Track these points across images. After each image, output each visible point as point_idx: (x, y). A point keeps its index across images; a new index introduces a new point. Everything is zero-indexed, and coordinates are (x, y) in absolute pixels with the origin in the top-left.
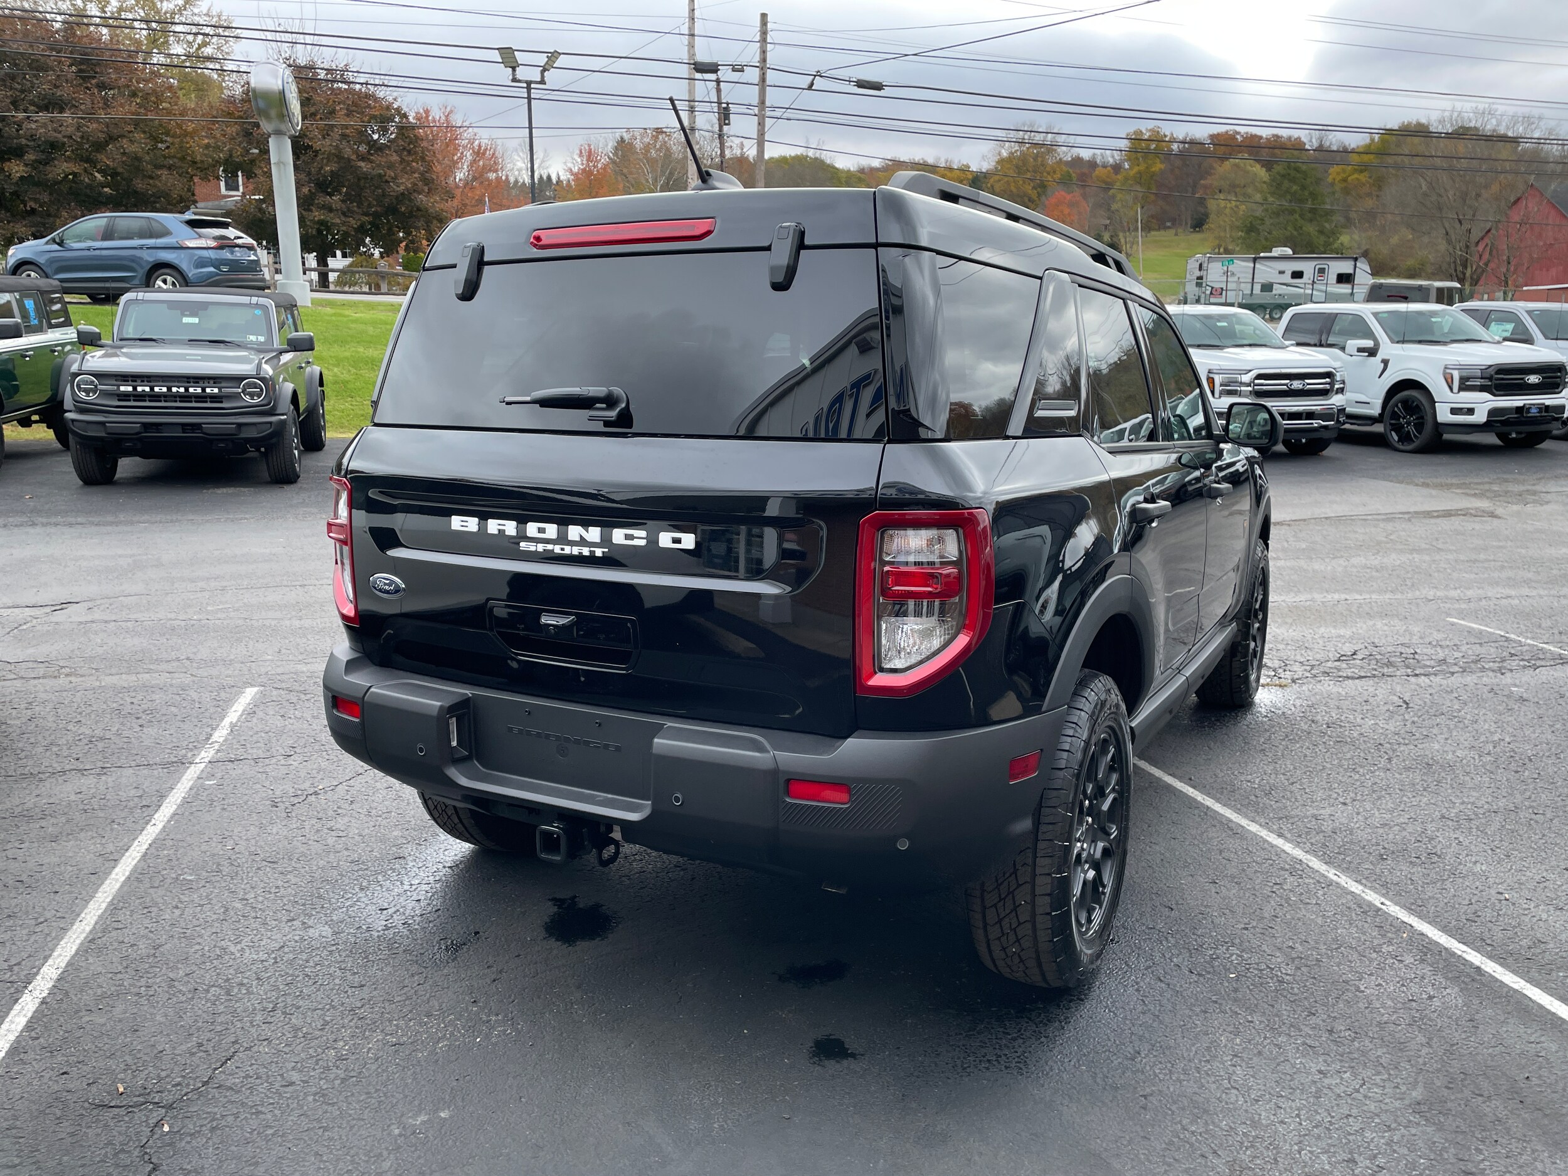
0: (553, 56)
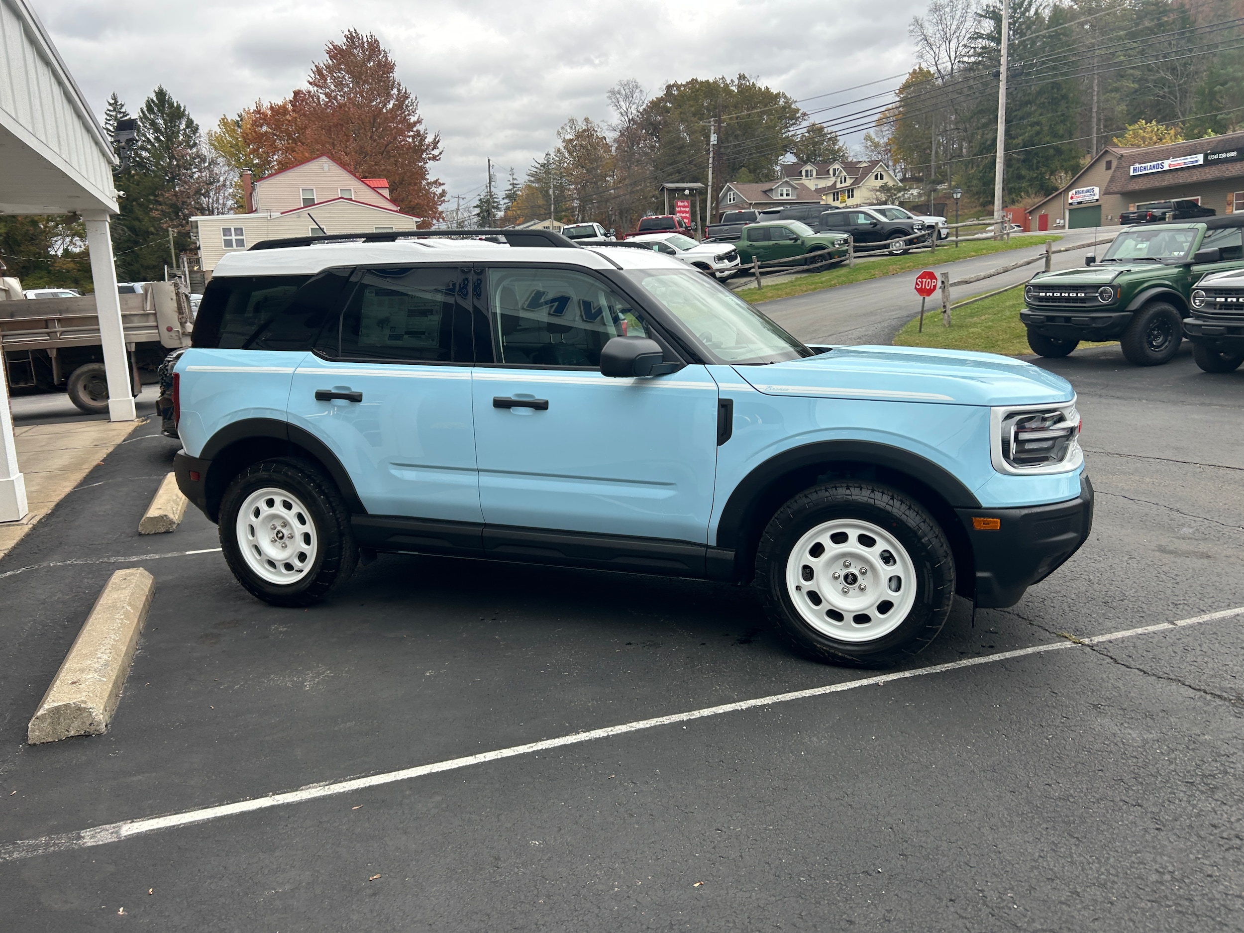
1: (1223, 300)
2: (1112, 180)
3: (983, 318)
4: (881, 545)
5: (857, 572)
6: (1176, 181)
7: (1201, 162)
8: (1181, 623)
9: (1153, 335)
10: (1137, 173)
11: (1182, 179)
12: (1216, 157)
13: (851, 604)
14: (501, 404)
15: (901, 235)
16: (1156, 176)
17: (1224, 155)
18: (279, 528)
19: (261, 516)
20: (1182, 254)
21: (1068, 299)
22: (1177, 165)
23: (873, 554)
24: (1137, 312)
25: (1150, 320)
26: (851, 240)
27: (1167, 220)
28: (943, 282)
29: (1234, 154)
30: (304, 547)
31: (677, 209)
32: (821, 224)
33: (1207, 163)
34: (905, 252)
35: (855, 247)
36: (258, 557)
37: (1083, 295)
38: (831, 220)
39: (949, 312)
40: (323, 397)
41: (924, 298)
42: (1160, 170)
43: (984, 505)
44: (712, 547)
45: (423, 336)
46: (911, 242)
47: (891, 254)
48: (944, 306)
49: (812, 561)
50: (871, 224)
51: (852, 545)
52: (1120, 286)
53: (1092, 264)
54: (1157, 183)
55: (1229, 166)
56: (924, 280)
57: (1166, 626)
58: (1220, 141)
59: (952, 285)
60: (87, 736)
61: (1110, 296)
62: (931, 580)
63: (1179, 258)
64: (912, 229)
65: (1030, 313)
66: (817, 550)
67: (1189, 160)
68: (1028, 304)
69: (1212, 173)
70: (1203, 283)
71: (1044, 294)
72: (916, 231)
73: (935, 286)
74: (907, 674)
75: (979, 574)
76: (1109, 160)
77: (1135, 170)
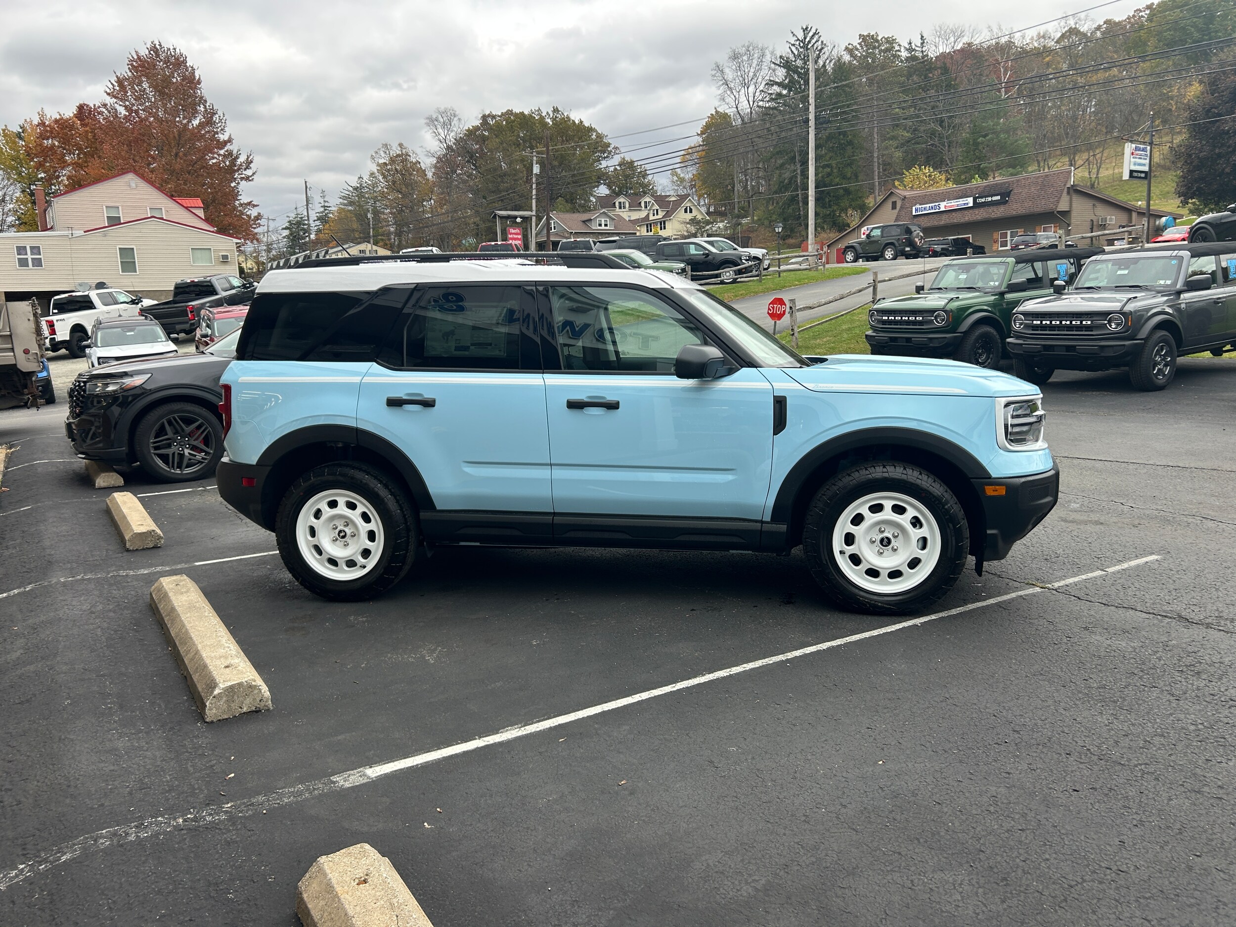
1: (1039, 322)
2: (898, 218)
3: (825, 340)
4: (911, 513)
5: (890, 536)
6: (952, 221)
7: (971, 204)
8: (1111, 570)
9: (978, 353)
10: (919, 213)
11: (957, 219)
12: (983, 200)
13: (886, 562)
14: (575, 405)
15: (731, 266)
16: (935, 216)
17: (990, 199)
18: (341, 528)
19: (323, 518)
20: (997, 283)
21: (908, 323)
22: (951, 206)
23: (904, 520)
24: (966, 333)
25: (977, 340)
26: (689, 268)
27: (968, 255)
28: (791, 308)
29: (998, 198)
30: (369, 545)
31: (509, 236)
32: (658, 254)
33: (976, 205)
34: (735, 281)
35: (692, 276)
36: (318, 557)
37: (921, 318)
38: (667, 251)
39: (796, 334)
40: (394, 403)
41: (775, 322)
42: (937, 210)
43: (994, 476)
44: (767, 523)
45: (489, 347)
46: (740, 272)
47: (722, 283)
48: (792, 330)
49: (853, 529)
50: (703, 254)
51: (887, 514)
52: (951, 311)
53: (921, 292)
54: (935, 222)
55: (994, 208)
56: (775, 306)
57: (1099, 573)
58: (986, 186)
59: (800, 310)
60: (256, 712)
61: (943, 320)
62: (953, 538)
63: (995, 287)
64: (741, 259)
65: (874, 334)
66: (858, 520)
67: (961, 203)
68: (872, 327)
69: (981, 214)
70: (1021, 308)
71: (886, 318)
72: (744, 261)
73: (784, 311)
74: (933, 617)
75: (989, 532)
76: (894, 200)
77: (916, 210)
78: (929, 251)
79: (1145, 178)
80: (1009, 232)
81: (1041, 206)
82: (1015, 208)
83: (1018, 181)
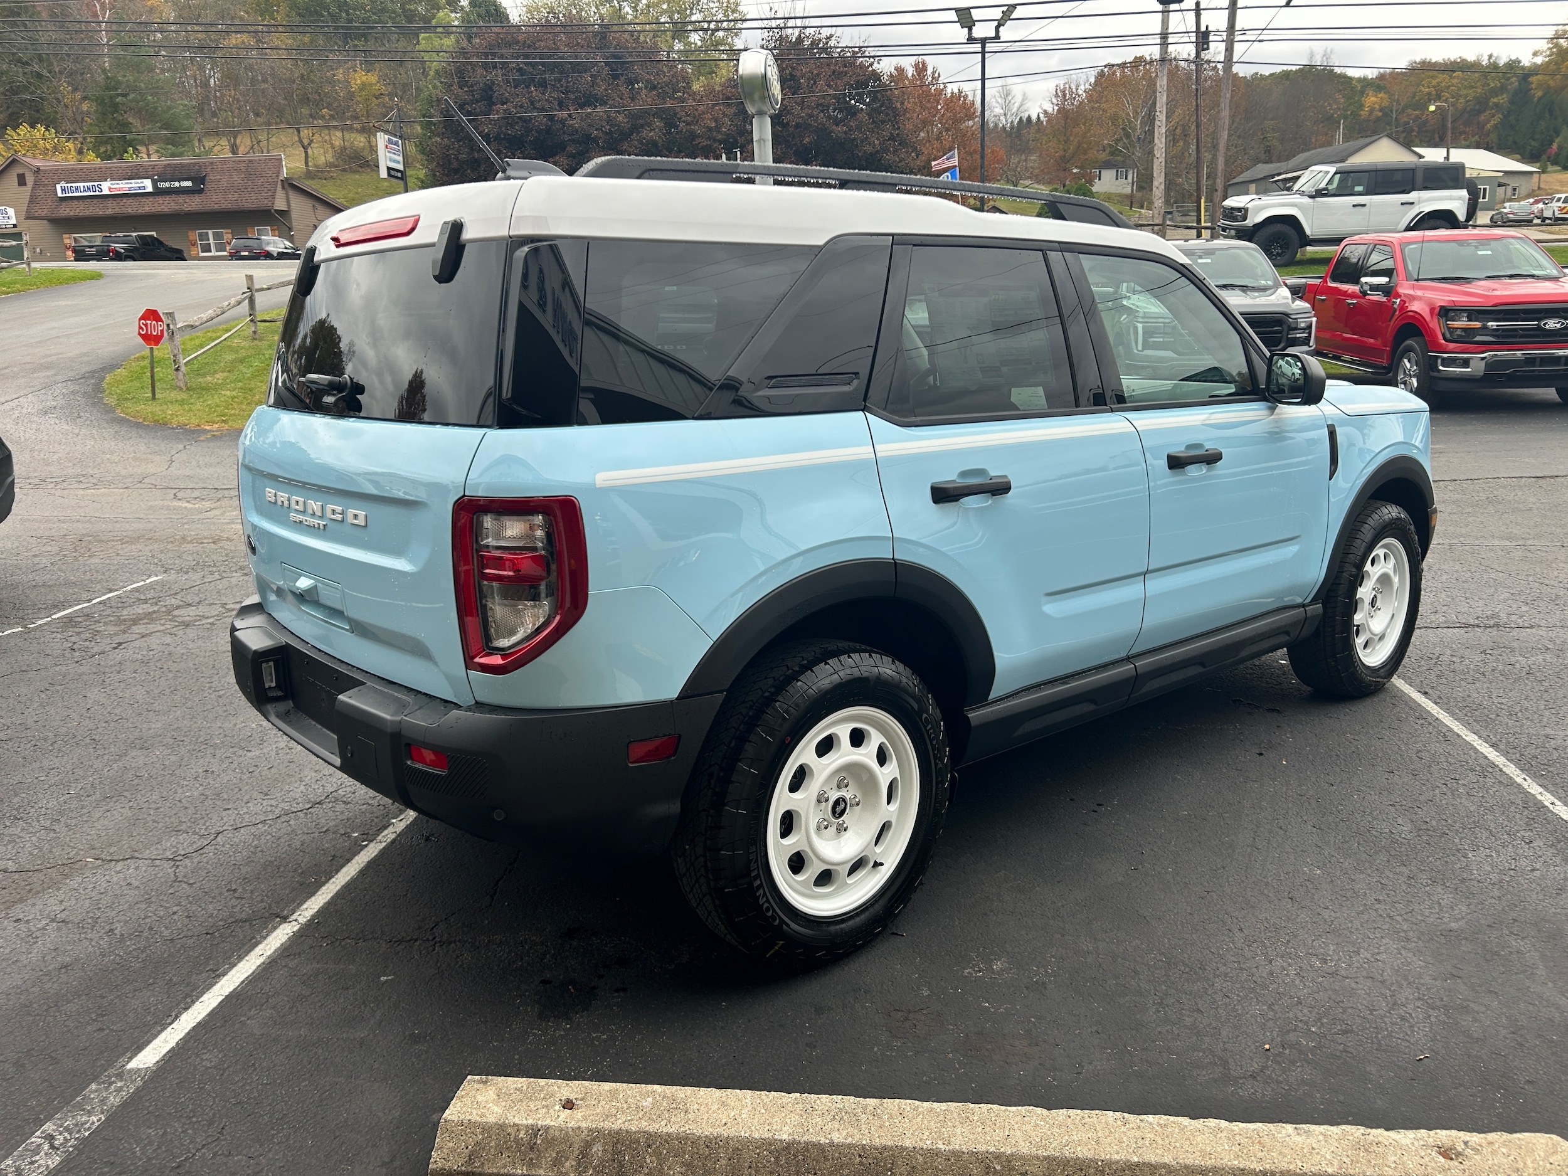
0: (1014, 7)
2: (32, 200)
6: (124, 211)
7: (150, 189)
10: (67, 195)
11: (132, 208)
12: (167, 185)
16: (95, 201)
17: (177, 184)
22: (119, 189)
29: (189, 184)
33: (158, 192)
39: (183, 368)
41: (152, 349)
42: (97, 193)
54: (98, 210)
55: (187, 198)
56: (149, 322)
58: (166, 166)
59: (180, 330)
67: (134, 185)
69: (166, 205)
73: (162, 331)
76: (21, 171)
77: (63, 190)
78: (109, 251)
79: (401, 179)
80: (210, 232)
81: (251, 201)
82: (213, 200)
83: (212, 163)
